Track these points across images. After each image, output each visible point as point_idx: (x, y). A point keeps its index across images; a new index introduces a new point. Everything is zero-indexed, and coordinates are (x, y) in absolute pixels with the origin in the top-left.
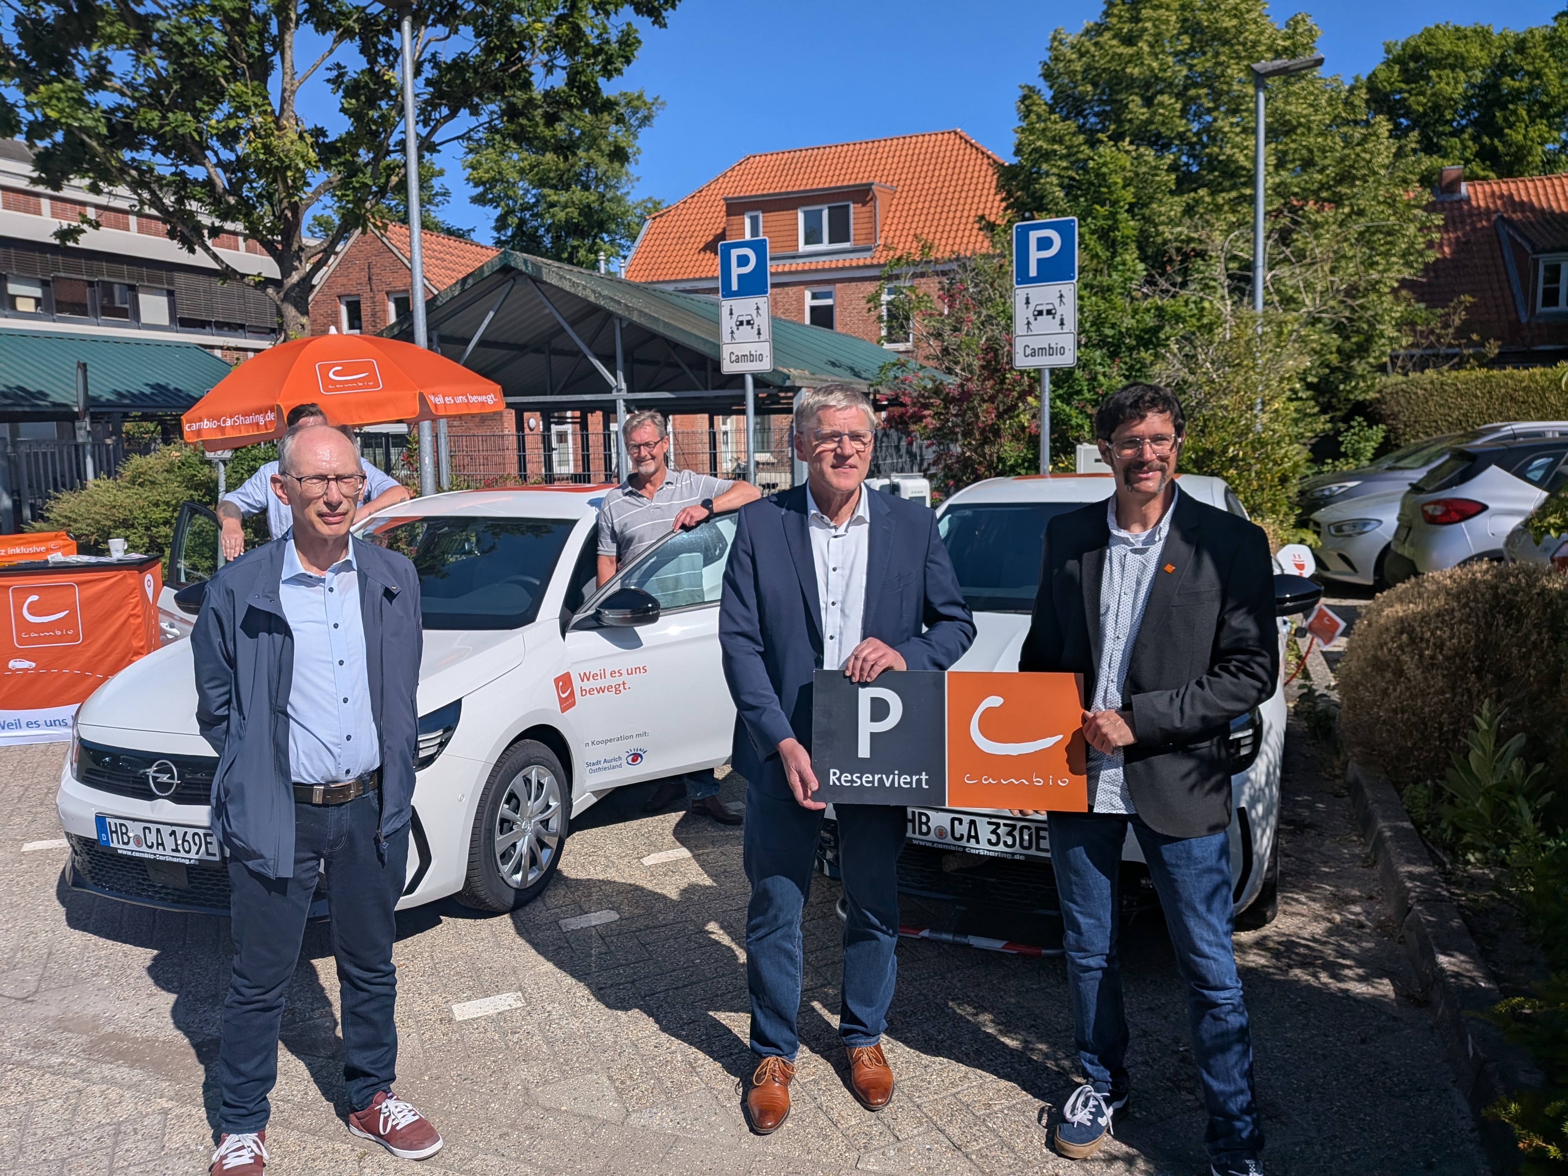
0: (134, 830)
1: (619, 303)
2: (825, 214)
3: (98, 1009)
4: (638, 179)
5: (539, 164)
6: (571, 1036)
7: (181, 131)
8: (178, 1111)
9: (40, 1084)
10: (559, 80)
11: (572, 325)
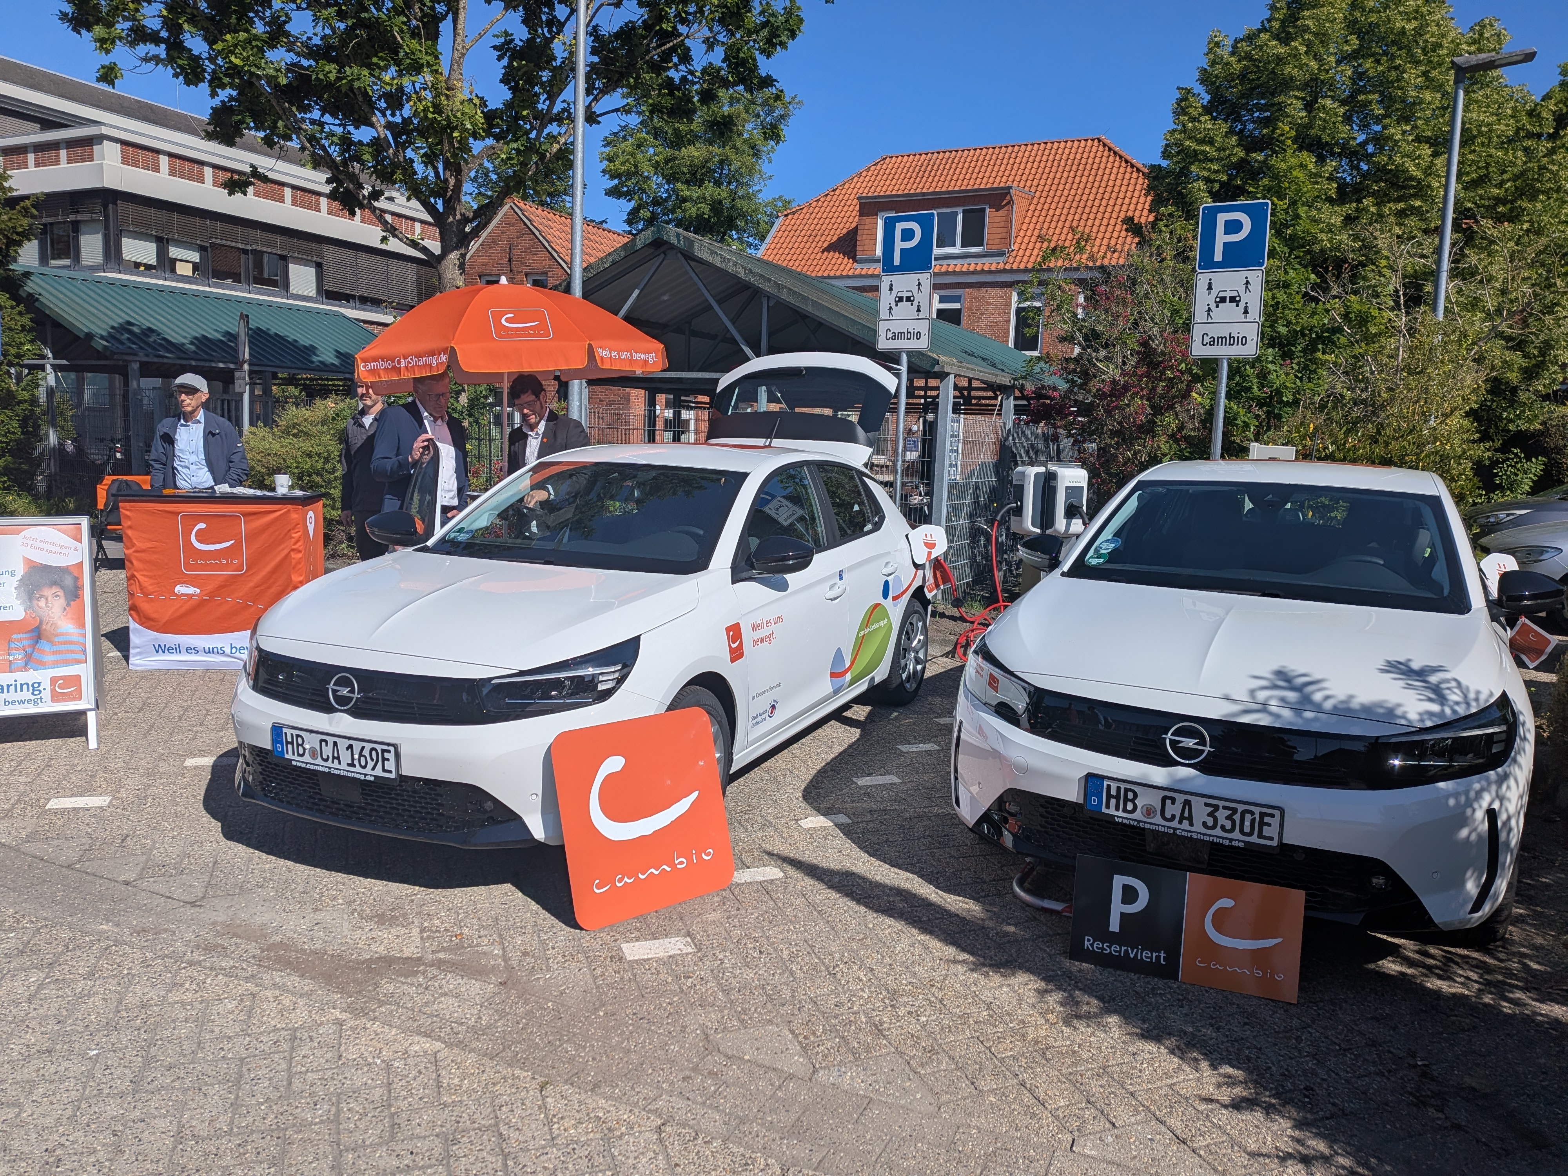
0: (309, 742)
1: (769, 280)
2: (960, 218)
3: (266, 918)
4: (770, 178)
5: (674, 159)
6: (744, 986)
7: (356, 84)
8: (352, 1023)
9: (215, 984)
10: (717, 57)
11: (720, 302)
